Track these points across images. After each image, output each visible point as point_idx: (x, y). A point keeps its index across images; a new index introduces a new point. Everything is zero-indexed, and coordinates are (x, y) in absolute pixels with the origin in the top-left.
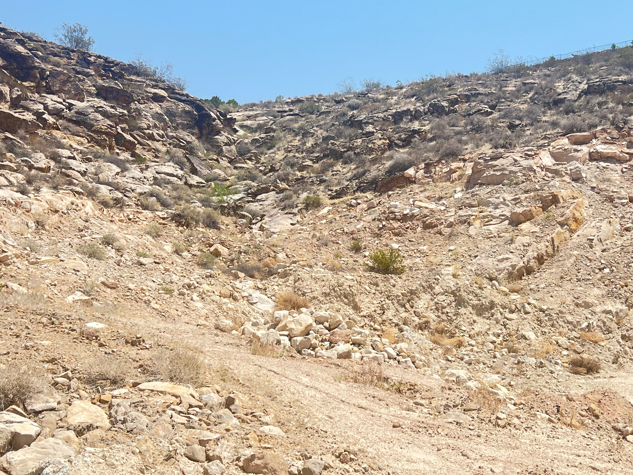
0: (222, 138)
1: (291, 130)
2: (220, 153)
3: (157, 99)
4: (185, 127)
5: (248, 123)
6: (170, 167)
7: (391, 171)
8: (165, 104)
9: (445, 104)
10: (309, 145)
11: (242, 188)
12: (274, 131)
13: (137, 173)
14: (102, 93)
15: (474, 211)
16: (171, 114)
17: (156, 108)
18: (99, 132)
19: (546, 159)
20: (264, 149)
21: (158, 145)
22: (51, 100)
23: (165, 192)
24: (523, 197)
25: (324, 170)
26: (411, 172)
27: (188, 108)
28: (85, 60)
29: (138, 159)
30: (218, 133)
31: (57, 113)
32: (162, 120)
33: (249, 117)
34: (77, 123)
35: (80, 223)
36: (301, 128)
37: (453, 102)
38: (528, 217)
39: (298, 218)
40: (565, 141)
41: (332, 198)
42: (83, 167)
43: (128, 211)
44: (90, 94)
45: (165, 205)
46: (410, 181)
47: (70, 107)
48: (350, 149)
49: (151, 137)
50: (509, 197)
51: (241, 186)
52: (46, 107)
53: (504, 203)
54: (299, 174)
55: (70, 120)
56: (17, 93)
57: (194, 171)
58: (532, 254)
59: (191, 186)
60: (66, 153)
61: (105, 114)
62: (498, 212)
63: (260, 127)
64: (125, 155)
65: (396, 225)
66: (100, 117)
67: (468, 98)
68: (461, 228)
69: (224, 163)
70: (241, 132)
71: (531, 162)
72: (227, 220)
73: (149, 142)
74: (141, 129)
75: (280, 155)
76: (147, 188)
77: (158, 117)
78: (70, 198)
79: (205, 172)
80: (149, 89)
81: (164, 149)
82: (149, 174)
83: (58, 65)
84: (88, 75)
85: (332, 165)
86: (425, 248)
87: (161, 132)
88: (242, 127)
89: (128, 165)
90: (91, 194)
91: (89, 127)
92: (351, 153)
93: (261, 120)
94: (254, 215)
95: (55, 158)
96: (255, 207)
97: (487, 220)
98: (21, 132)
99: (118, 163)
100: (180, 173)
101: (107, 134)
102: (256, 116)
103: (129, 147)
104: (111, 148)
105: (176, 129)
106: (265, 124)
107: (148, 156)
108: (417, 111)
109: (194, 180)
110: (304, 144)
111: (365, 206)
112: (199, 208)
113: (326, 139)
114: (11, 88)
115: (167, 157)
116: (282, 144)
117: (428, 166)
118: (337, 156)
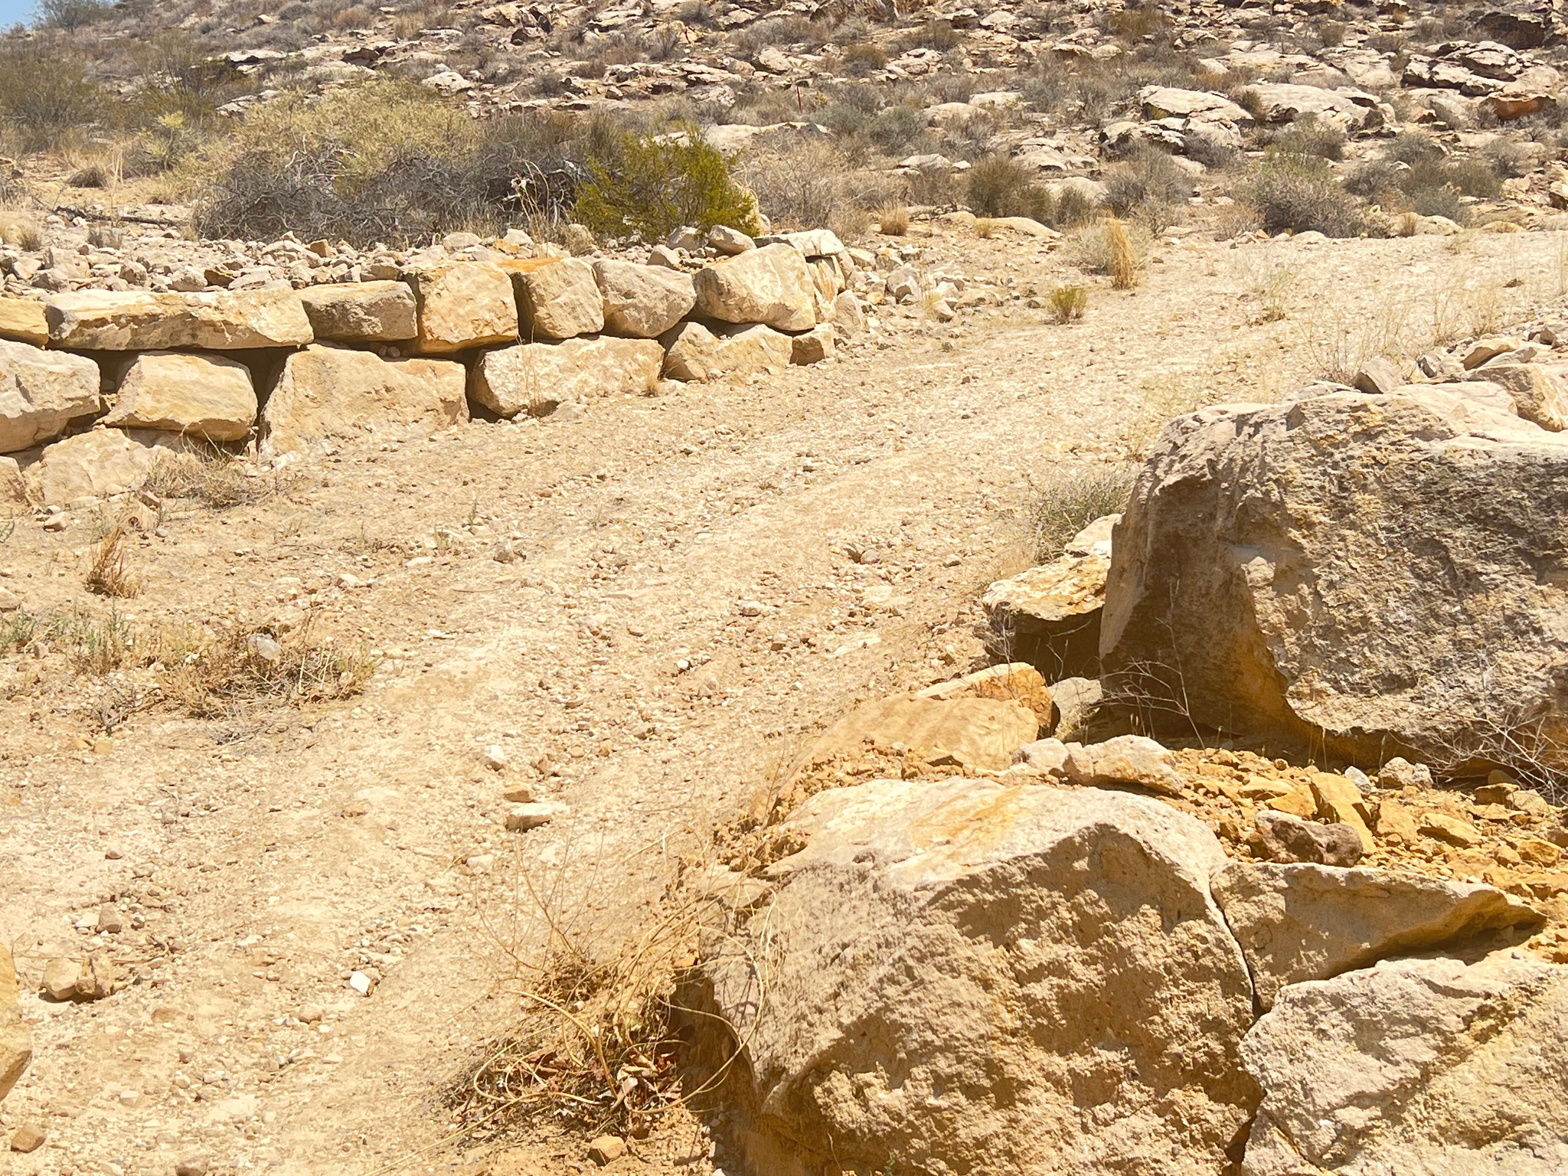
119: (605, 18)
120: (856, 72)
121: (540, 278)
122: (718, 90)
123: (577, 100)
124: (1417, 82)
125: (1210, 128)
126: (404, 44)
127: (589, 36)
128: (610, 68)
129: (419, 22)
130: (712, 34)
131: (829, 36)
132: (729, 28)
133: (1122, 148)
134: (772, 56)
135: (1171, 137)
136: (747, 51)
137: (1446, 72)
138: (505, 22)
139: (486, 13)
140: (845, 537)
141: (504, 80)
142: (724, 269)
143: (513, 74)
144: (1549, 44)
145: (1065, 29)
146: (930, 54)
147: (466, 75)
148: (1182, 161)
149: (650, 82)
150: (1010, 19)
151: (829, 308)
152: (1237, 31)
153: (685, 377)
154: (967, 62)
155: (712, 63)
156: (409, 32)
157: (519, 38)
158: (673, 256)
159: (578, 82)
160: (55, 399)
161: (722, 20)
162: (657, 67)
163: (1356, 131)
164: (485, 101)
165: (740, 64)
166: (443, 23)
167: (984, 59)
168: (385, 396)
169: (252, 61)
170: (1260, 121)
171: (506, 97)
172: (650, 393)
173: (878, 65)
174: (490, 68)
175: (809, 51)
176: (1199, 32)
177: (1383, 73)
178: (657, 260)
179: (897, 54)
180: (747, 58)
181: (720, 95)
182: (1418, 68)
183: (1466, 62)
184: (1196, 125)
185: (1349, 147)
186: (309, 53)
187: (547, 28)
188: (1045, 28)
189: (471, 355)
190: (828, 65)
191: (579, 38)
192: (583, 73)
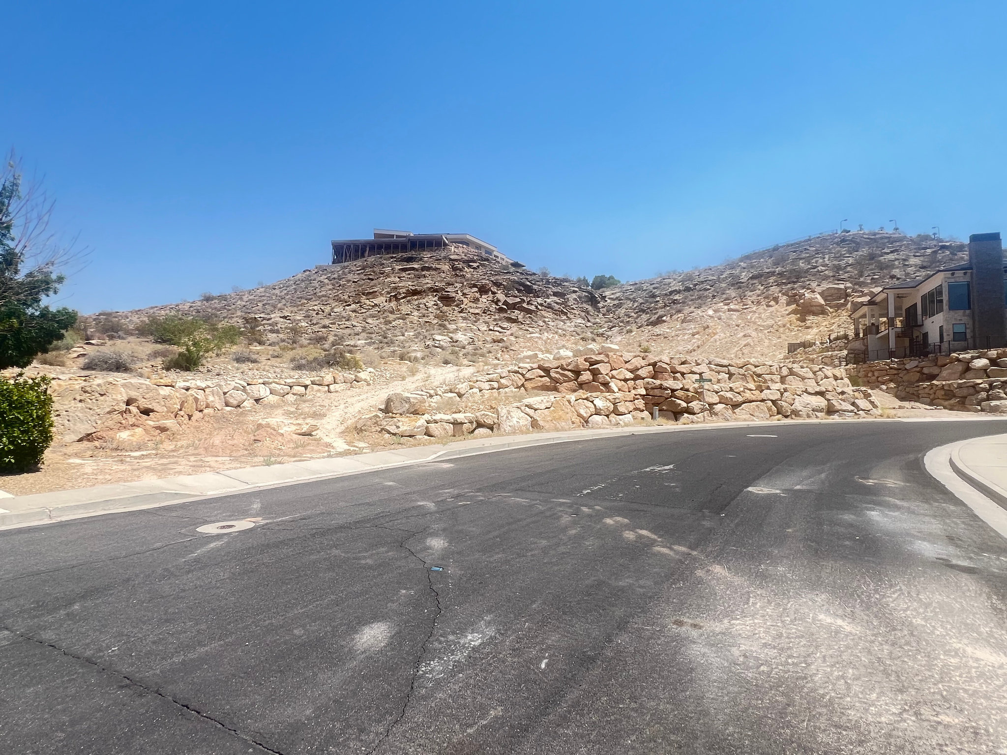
0: (600, 305)
1: (630, 299)
2: (599, 312)
3: (575, 292)
4: (585, 302)
5: (612, 296)
6: (580, 321)
7: (658, 318)
8: (578, 294)
9: (691, 286)
10: (635, 306)
11: (606, 326)
12: (622, 300)
13: (569, 324)
14: (555, 294)
15: (680, 332)
16: (580, 297)
17: (574, 296)
18: (556, 310)
19: (711, 312)
20: (617, 309)
21: (575, 312)
22: (539, 300)
23: (578, 330)
24: (697, 326)
25: (637, 318)
26: (664, 318)
27: (587, 294)
28: (548, 282)
29: (569, 319)
30: (599, 303)
31: (541, 305)
32: (577, 301)
33: (613, 294)
34: (548, 308)
35: (555, 342)
36: (633, 298)
37: (695, 285)
38: (698, 333)
39: (624, 336)
40: (722, 304)
41: (637, 328)
42: (553, 324)
43: (567, 337)
44: (551, 295)
45: (578, 335)
46: (664, 321)
47: (545, 302)
48: (649, 308)
49: (573, 309)
50: (693, 326)
51: (606, 325)
52: (538, 304)
53: (691, 329)
54: (628, 319)
55: (546, 307)
56: (529, 299)
57: (589, 321)
58: (696, 345)
59: (587, 327)
60: (547, 320)
61: (557, 303)
62: (688, 332)
63: (617, 298)
64: (565, 317)
65: (654, 337)
66: (555, 305)
67: (702, 282)
68: (675, 338)
69: (601, 315)
70: (609, 301)
71: (703, 314)
72: (599, 338)
73: (572, 311)
74: (569, 306)
75: (623, 311)
76: (572, 329)
77: (575, 299)
78: (552, 335)
79: (593, 321)
80: (571, 288)
81: (577, 313)
82: (573, 324)
83: (539, 285)
84: (549, 288)
85: (640, 316)
86: (662, 345)
87: (577, 306)
88: (609, 298)
89: (566, 321)
90: (556, 333)
91: (552, 309)
92: (649, 310)
93: (618, 295)
94: (608, 336)
95: (544, 322)
96: (610, 333)
97: (684, 335)
98: (533, 314)
99: (562, 321)
100: (583, 322)
101: (558, 311)
102: (616, 293)
103: (566, 314)
104: (560, 316)
105: (582, 303)
106: (619, 297)
107: (572, 316)
108: (680, 290)
109: (589, 324)
110: (633, 306)
111: (647, 331)
112: (589, 335)
113: (641, 304)
114: (527, 297)
115: (579, 316)
116: (625, 306)
117: (671, 316)
118: (643, 311)
119: (335, 310)
120: (386, 324)
121: (336, 376)
122: (358, 328)
123: (330, 329)
124: (491, 330)
125: (443, 343)
126: (293, 314)
127: (332, 314)
128: (337, 323)
129: (295, 309)
130: (358, 314)
131: (381, 316)
132: (361, 313)
133: (428, 347)
134: (370, 320)
135: (436, 345)
136: (365, 320)
137: (496, 329)
138: (314, 310)
139: (310, 308)
140: (370, 405)
141: (315, 325)
142: (358, 375)
143: (317, 323)
144: (518, 322)
145: (427, 316)
146: (401, 321)
147: (307, 323)
148: (438, 349)
149: (345, 326)
150: (417, 314)
151: (372, 379)
152: (460, 318)
153: (353, 388)
154: (408, 323)
155: (357, 322)
156: (294, 312)
157: (317, 314)
158: (352, 373)
159: (330, 326)
160: (286, 391)
161: (360, 312)
162: (346, 322)
163: (469, 344)
164: (312, 329)
165: (363, 322)
166: (301, 310)
167: (411, 322)
168: (319, 391)
169: (260, 317)
170: (453, 342)
171: (316, 328)
172: (349, 390)
173: (391, 323)
174: (312, 322)
175: (377, 320)
176: (453, 318)
177: (485, 328)
178: (350, 374)
179: (394, 321)
180: (364, 321)
181: (359, 329)
182: (491, 328)
183: (500, 327)
184: (441, 343)
185: (467, 347)
186: (272, 316)
187: (323, 312)
188: (424, 316)
189: (328, 386)
190: (381, 323)
191: (330, 315)
192: (331, 324)
